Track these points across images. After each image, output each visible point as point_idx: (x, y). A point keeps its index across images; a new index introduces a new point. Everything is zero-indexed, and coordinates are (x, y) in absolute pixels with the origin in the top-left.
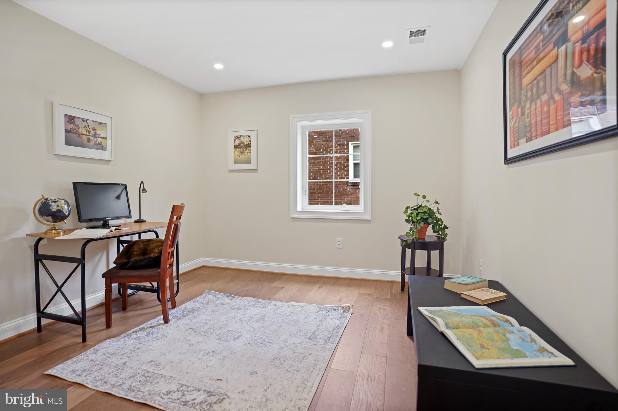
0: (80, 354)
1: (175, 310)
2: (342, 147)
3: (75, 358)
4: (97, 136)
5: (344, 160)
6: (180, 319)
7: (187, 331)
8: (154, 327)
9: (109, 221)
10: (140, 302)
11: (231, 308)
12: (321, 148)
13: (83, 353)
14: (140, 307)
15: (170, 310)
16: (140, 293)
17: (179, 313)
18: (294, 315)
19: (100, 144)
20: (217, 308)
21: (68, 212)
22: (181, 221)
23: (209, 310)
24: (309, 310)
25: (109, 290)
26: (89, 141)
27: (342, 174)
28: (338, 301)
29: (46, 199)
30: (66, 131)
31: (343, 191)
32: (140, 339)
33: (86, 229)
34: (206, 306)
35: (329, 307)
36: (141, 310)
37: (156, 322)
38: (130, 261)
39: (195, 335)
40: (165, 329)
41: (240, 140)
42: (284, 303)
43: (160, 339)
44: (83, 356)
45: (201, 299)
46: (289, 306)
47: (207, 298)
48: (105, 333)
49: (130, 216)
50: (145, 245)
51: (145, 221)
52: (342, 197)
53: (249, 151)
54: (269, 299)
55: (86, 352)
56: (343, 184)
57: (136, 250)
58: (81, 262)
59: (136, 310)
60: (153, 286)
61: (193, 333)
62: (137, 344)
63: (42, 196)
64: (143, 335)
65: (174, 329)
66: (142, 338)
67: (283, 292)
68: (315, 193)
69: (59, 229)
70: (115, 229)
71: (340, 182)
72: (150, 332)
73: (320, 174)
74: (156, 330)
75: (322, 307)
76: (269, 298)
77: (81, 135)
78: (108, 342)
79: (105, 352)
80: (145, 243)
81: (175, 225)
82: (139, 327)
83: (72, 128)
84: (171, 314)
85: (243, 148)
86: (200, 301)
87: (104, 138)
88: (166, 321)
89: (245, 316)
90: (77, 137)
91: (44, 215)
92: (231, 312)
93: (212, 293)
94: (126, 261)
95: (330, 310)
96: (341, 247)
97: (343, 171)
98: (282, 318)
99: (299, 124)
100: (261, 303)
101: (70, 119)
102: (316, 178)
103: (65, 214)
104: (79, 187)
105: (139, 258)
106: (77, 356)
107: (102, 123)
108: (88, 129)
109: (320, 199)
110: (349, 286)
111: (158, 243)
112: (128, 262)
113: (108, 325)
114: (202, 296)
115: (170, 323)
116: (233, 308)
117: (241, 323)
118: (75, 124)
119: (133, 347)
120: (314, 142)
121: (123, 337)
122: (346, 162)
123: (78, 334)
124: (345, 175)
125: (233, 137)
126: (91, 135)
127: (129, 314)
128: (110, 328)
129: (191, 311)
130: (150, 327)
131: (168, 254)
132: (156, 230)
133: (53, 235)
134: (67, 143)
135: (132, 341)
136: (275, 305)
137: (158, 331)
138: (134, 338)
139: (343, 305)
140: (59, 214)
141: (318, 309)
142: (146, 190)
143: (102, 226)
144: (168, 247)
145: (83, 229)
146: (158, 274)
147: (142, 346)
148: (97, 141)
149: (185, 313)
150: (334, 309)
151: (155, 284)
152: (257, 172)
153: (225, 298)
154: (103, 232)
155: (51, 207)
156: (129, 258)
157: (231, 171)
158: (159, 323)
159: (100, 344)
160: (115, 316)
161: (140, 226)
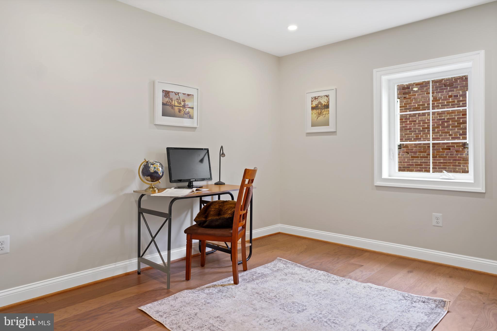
0: (164, 298)
1: (246, 272)
2: (456, 99)
3: (160, 301)
4: (186, 106)
5: (460, 115)
6: (249, 282)
7: (254, 295)
8: (225, 285)
9: (194, 182)
10: (217, 261)
11: (300, 279)
12: (425, 102)
13: (166, 298)
14: (216, 266)
15: (241, 273)
16: (218, 252)
17: (249, 276)
18: (369, 298)
19: (188, 114)
20: (286, 277)
21: (162, 173)
22: (254, 184)
23: (277, 278)
24: (389, 296)
25: (189, 246)
26: (180, 111)
27: (456, 133)
28: (431, 293)
29: (147, 162)
30: (163, 104)
31: (458, 155)
32: (211, 295)
33: (174, 188)
34: (275, 273)
35: (416, 297)
36: (216, 269)
37: (227, 281)
38: (207, 220)
39: (260, 300)
40: (234, 289)
41: (318, 101)
42: (360, 283)
43: (228, 298)
44: (165, 301)
45: (271, 266)
46: (365, 287)
47: (278, 265)
48: (184, 284)
49: (211, 179)
50: (220, 206)
51: (224, 184)
52: (456, 163)
53: (327, 113)
54: (343, 277)
55: (168, 297)
56: (457, 146)
57: (213, 209)
58: (168, 217)
59: (212, 268)
60: (228, 247)
61: (259, 297)
62: (208, 299)
63: (145, 159)
64: (214, 292)
65: (242, 291)
66: (213, 294)
67: (361, 271)
68: (418, 157)
69: (155, 188)
70: (196, 190)
71: (452, 143)
72: (220, 290)
73: (423, 134)
74: (226, 289)
75: (407, 295)
76: (343, 274)
77: (174, 107)
78: (185, 292)
79: (182, 301)
80: (221, 204)
81: (247, 188)
82: (212, 284)
83: (167, 102)
84: (242, 276)
85: (321, 109)
86: (270, 267)
87: (191, 107)
88: (236, 282)
89: (313, 290)
90: (171, 109)
91: (145, 176)
92: (299, 283)
93: (283, 260)
94: (204, 219)
95: (418, 301)
96: (440, 224)
97: (458, 129)
98: (355, 299)
99: (385, 78)
100: (333, 279)
101: (166, 93)
102: (419, 139)
103: (159, 175)
104: (171, 151)
105: (215, 218)
106: (162, 300)
107: (190, 95)
108: (179, 101)
109: (425, 165)
110: (451, 277)
111: (232, 205)
112: (205, 222)
113: (188, 278)
114: (273, 263)
115: (239, 285)
116: (302, 280)
117: (308, 296)
118: (169, 98)
119: (205, 301)
120: (415, 95)
121: (198, 290)
122: (462, 118)
123: (164, 280)
124: (460, 135)
125: (311, 98)
126: (181, 106)
127: (206, 270)
128: (189, 280)
129: (261, 276)
130: (222, 285)
131: (239, 216)
132: (232, 192)
133: (151, 193)
134: (164, 114)
135: (205, 295)
136: (349, 284)
137: (228, 290)
138: (207, 293)
139: (435, 298)
140: (156, 175)
141: (401, 297)
142: (224, 154)
143: (187, 187)
144: (240, 209)
145: (172, 188)
146: (230, 235)
147: (212, 301)
148: (186, 111)
149: (254, 277)
150: (422, 301)
151: (229, 244)
152: (336, 135)
153: (295, 268)
154: (186, 192)
155: (150, 169)
156: (206, 217)
157: (309, 134)
158: (229, 283)
159: (179, 293)
160: (193, 271)
161: (220, 188)
